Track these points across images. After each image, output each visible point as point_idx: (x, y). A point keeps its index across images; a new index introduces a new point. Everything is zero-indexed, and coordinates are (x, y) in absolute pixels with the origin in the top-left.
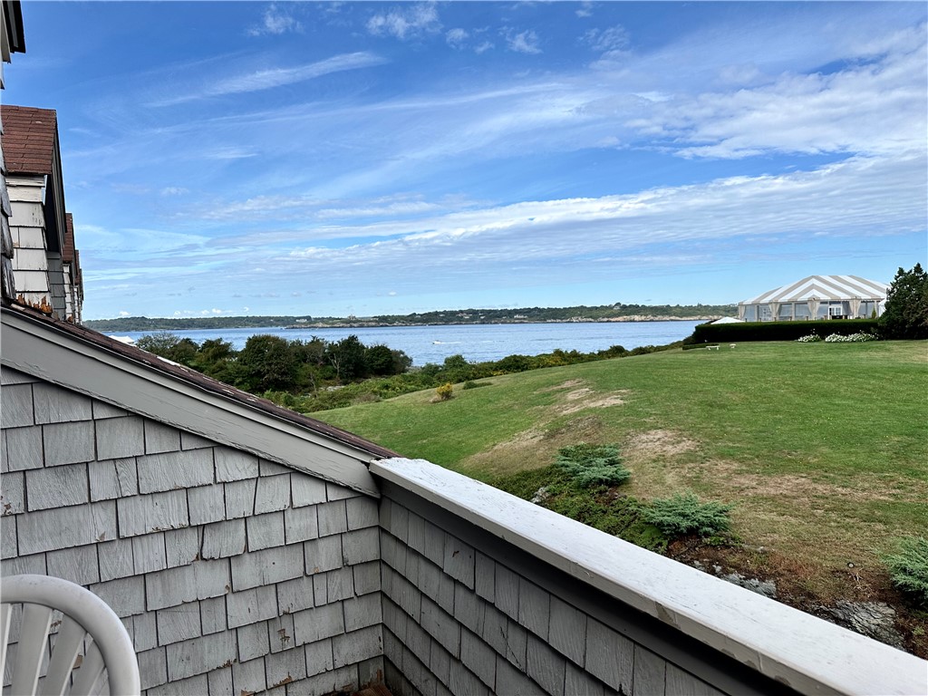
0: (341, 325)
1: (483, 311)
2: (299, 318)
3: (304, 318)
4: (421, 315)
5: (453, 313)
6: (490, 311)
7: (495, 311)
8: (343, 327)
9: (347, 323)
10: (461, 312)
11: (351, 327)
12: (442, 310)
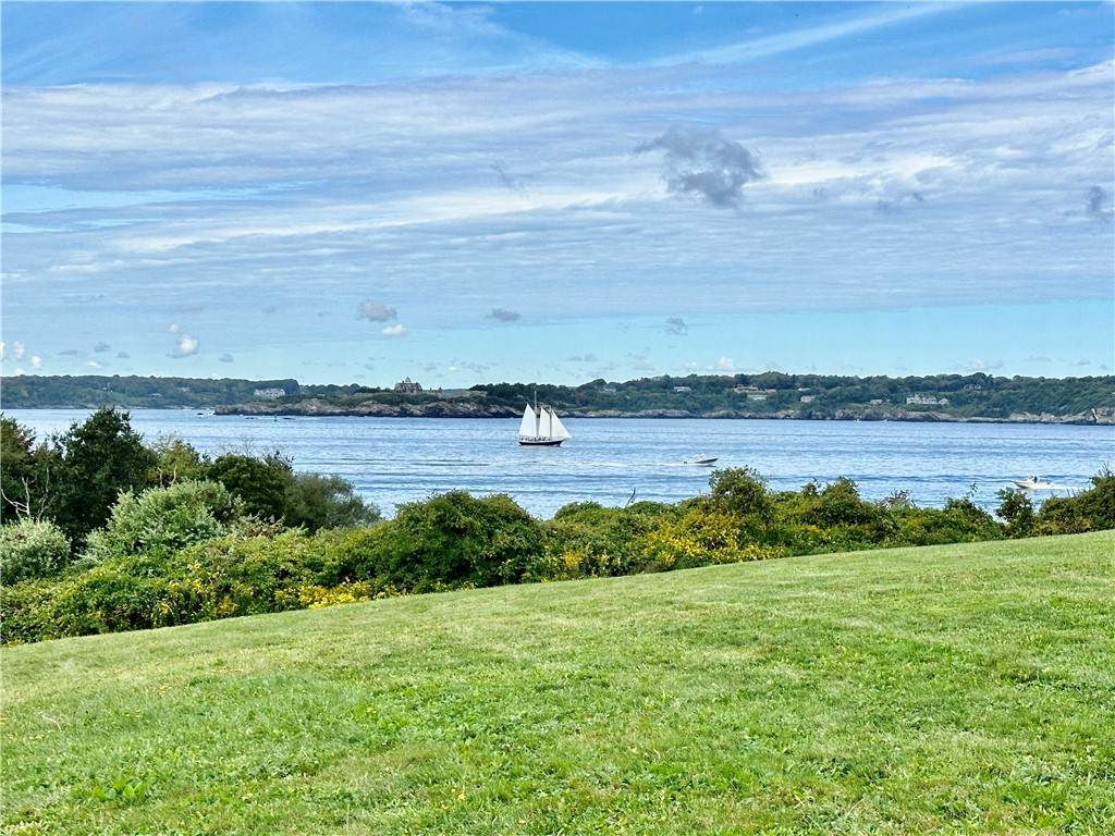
0: (375, 408)
1: (809, 381)
2: (263, 386)
3: (277, 384)
4: (619, 387)
5: (716, 384)
6: (832, 382)
7: (848, 382)
8: (379, 414)
9: (392, 403)
10: (743, 380)
11: (404, 414)
12: (684, 375)
